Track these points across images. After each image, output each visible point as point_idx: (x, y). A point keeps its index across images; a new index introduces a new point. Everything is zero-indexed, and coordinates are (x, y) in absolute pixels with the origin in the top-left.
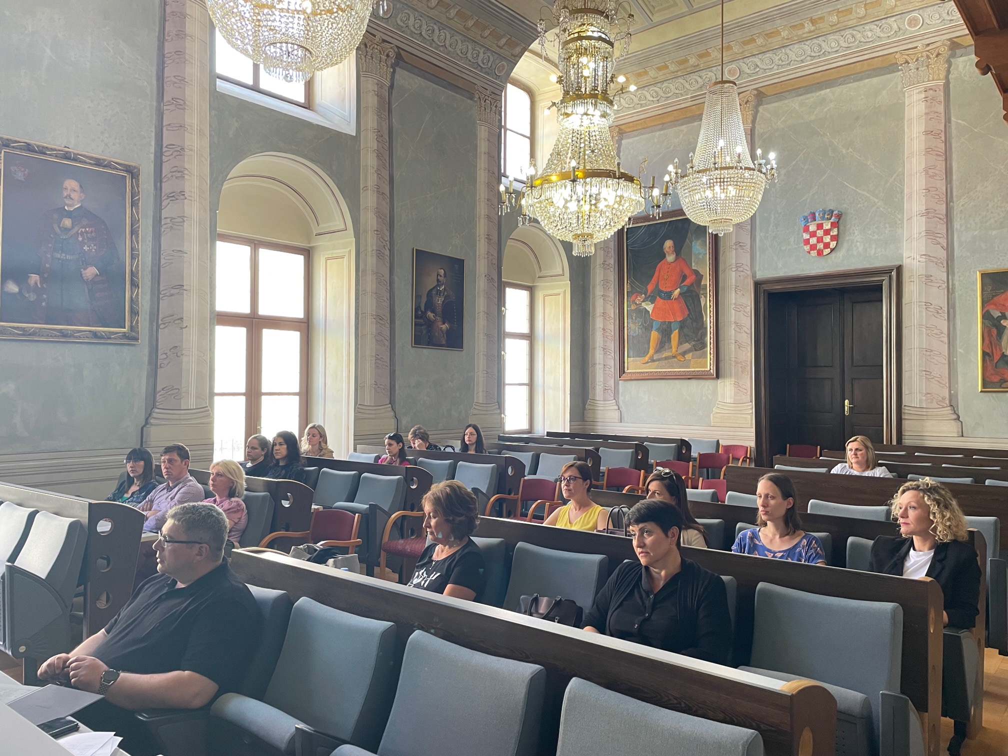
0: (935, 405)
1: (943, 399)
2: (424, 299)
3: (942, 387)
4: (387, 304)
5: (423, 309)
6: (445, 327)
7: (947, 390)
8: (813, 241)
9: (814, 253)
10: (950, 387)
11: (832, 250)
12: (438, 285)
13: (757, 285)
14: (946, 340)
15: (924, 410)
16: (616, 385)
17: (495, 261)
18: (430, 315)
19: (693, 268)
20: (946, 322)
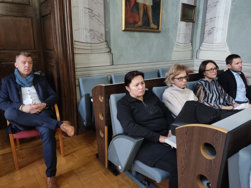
0: (96, 41)
1: (101, 35)
3: (100, 25)
7: (104, 28)
10: (105, 25)
15: (89, 45)
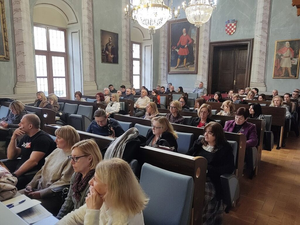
0: (260, 82)
1: (262, 80)
2: (105, 47)
3: (262, 77)
4: (92, 48)
5: (105, 50)
6: (112, 56)
8: (228, 30)
9: (228, 34)
10: (264, 77)
11: (234, 33)
12: (109, 42)
13: (211, 44)
14: (265, 62)
16: (167, 75)
17: (128, 35)
18: (107, 52)
19: (192, 38)
20: (265, 57)
